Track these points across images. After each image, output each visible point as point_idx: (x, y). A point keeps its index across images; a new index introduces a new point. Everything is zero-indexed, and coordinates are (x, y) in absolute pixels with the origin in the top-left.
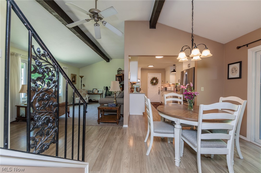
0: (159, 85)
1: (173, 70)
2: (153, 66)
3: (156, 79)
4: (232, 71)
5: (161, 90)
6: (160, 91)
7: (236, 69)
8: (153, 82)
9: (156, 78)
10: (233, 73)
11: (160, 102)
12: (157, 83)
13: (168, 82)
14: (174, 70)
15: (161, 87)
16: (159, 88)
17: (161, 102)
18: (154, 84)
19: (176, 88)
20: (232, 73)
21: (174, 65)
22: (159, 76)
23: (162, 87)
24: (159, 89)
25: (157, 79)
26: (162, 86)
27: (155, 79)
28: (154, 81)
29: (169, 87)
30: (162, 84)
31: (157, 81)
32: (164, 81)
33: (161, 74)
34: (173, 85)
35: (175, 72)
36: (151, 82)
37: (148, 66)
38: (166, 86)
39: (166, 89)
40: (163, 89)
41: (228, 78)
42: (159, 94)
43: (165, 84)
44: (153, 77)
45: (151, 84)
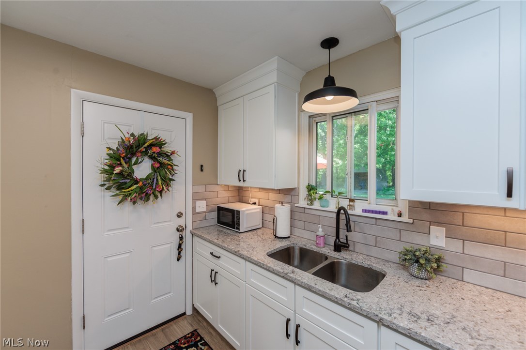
0: (182, 196)
3: (156, 150)
5: (190, 227)
6: (189, 236)
8: (130, 174)
9: (158, 143)
11: (189, 312)
12: (168, 182)
13: (246, 175)
15: (194, 208)
16: (179, 215)
17: (197, 312)
22: (175, 130)
23: (198, 203)
24: (181, 222)
25: (167, 149)
26: (196, 198)
27: (145, 153)
28: (143, 169)
30: (201, 189)
31: (162, 163)
33: (189, 117)
36: (108, 172)
40: (205, 219)
42: (178, 260)
43: (217, 188)
44: (132, 135)
45: (109, 193)
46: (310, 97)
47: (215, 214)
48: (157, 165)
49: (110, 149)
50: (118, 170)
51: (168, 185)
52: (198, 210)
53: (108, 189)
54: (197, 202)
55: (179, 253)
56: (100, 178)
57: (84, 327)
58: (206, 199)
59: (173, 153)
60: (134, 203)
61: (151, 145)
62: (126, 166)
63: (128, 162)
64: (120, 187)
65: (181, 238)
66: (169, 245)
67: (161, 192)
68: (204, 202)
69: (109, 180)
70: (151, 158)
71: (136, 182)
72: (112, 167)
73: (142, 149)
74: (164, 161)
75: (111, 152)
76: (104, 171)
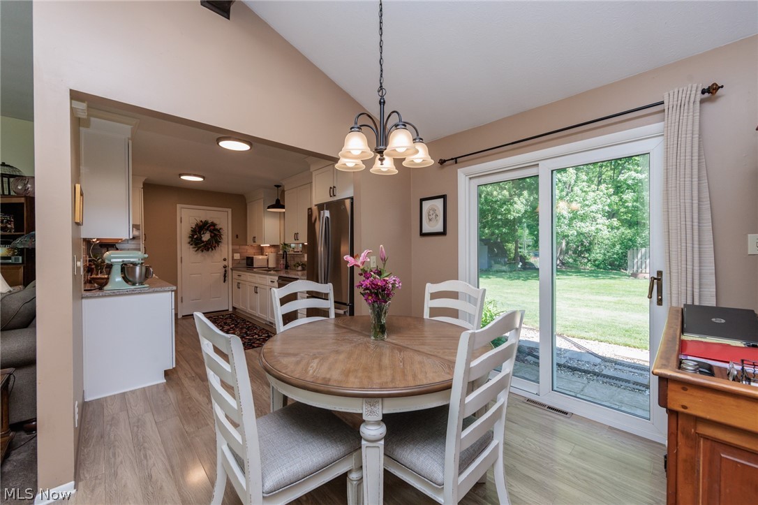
0: (226, 250)
1: (274, 203)
2: (200, 179)
3: (212, 228)
4: (429, 215)
5: (230, 266)
6: (230, 271)
7: (437, 212)
8: (201, 239)
9: (213, 224)
10: (430, 220)
11: (231, 310)
12: (218, 242)
13: (256, 240)
14: (278, 201)
15: (233, 257)
16: (225, 260)
17: (234, 308)
18: (205, 246)
19: (283, 258)
20: (428, 220)
21: (278, 186)
22: (222, 218)
23: (235, 255)
24: (226, 263)
25: (218, 227)
26: (234, 251)
27: (207, 229)
28: (206, 237)
29: (261, 257)
30: (238, 247)
31: (216, 235)
32: (241, 236)
33: (230, 211)
34: (273, 250)
35: (283, 207)
36: (191, 237)
37: (181, 175)
38: (250, 252)
39: (249, 263)
40: (239, 263)
41: (422, 235)
42: (224, 281)
43: (247, 247)
44: (201, 221)
45: (192, 247)
46: (269, 208)
47: (245, 261)
48: (213, 235)
49: (192, 227)
50: (195, 237)
51: (218, 245)
52: (235, 258)
53: (192, 245)
55: (225, 279)
56: (189, 240)
57: (182, 302)
59: (220, 229)
60: (202, 251)
61: (209, 226)
62: (199, 235)
63: (200, 233)
64: (196, 244)
65: (226, 271)
66: (219, 274)
67: (215, 247)
68: (239, 254)
69: (192, 241)
70: (210, 231)
71: (203, 242)
72: (193, 235)
73: (206, 227)
74: (216, 233)
75: (193, 229)
76: (190, 237)
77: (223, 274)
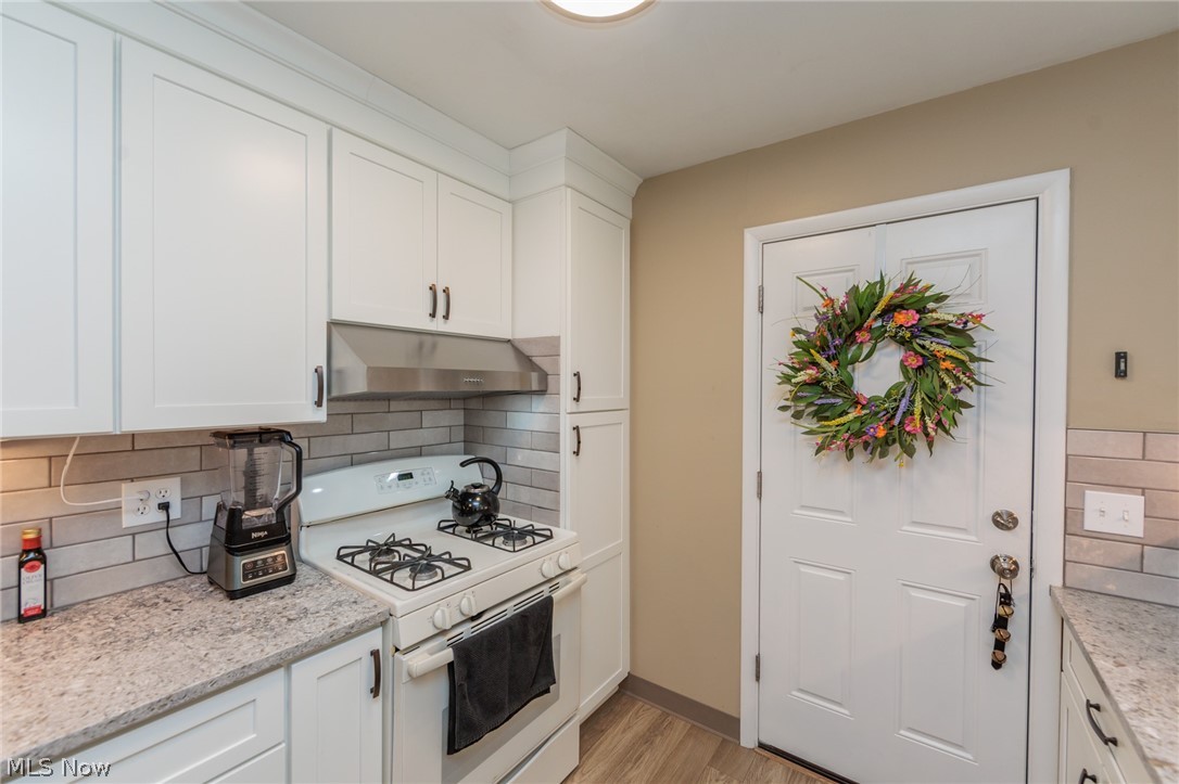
3: (906, 318)
5: (1050, 573)
8: (845, 386)
9: (913, 299)
12: (949, 407)
15: (1073, 512)
16: (1005, 522)
23: (1095, 500)
24: (1012, 545)
27: (877, 336)
28: (877, 373)
30: (1118, 445)
33: (1055, 187)
42: (995, 665)
48: (914, 362)
49: (797, 331)
50: (803, 376)
52: (1092, 523)
53: (797, 415)
54: (1088, 493)
55: (1000, 645)
57: (758, 678)
58: (1143, 491)
61: (893, 310)
62: (830, 367)
63: (837, 356)
64: (821, 414)
65: (1006, 599)
66: (962, 603)
67: (926, 438)
68: (1136, 502)
69: (795, 397)
70: (903, 342)
71: (859, 402)
72: (802, 369)
73: (874, 320)
74: (934, 347)
75: (803, 337)
77: (989, 607)
